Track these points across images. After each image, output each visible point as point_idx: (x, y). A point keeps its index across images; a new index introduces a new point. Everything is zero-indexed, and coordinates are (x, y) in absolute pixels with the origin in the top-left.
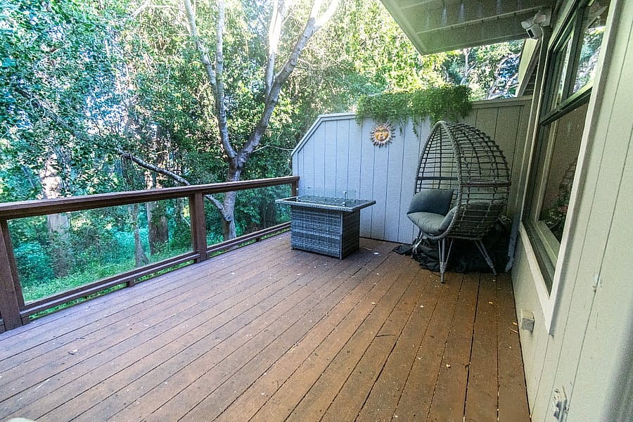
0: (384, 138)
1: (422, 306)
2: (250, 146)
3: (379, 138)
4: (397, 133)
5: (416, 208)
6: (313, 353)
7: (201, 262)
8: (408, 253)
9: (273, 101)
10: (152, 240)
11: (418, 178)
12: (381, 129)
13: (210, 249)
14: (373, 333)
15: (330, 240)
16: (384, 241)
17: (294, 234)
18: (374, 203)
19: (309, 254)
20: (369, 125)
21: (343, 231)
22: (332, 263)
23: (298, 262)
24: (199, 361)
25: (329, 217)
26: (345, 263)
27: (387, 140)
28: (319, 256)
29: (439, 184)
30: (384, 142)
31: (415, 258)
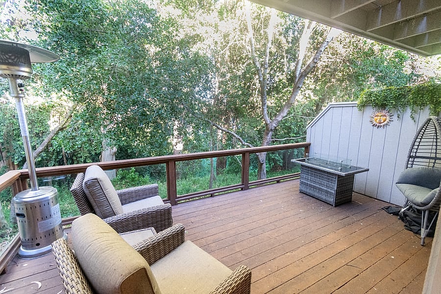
0: (382, 121)
1: (393, 257)
2: (280, 116)
3: (378, 121)
4: (395, 118)
5: (405, 180)
6: (301, 260)
7: (245, 190)
8: (396, 214)
9: (299, 87)
10: (218, 166)
11: (410, 157)
12: (380, 115)
13: (250, 183)
14: (344, 262)
15: (327, 192)
16: (376, 199)
17: (302, 183)
18: (368, 170)
19: (311, 198)
20: (370, 111)
21: (337, 188)
22: (327, 207)
23: (302, 202)
24: (240, 243)
25: (327, 176)
26: (337, 210)
27: (385, 123)
28: (318, 201)
29: (434, 163)
30: (382, 124)
31: (402, 219)
